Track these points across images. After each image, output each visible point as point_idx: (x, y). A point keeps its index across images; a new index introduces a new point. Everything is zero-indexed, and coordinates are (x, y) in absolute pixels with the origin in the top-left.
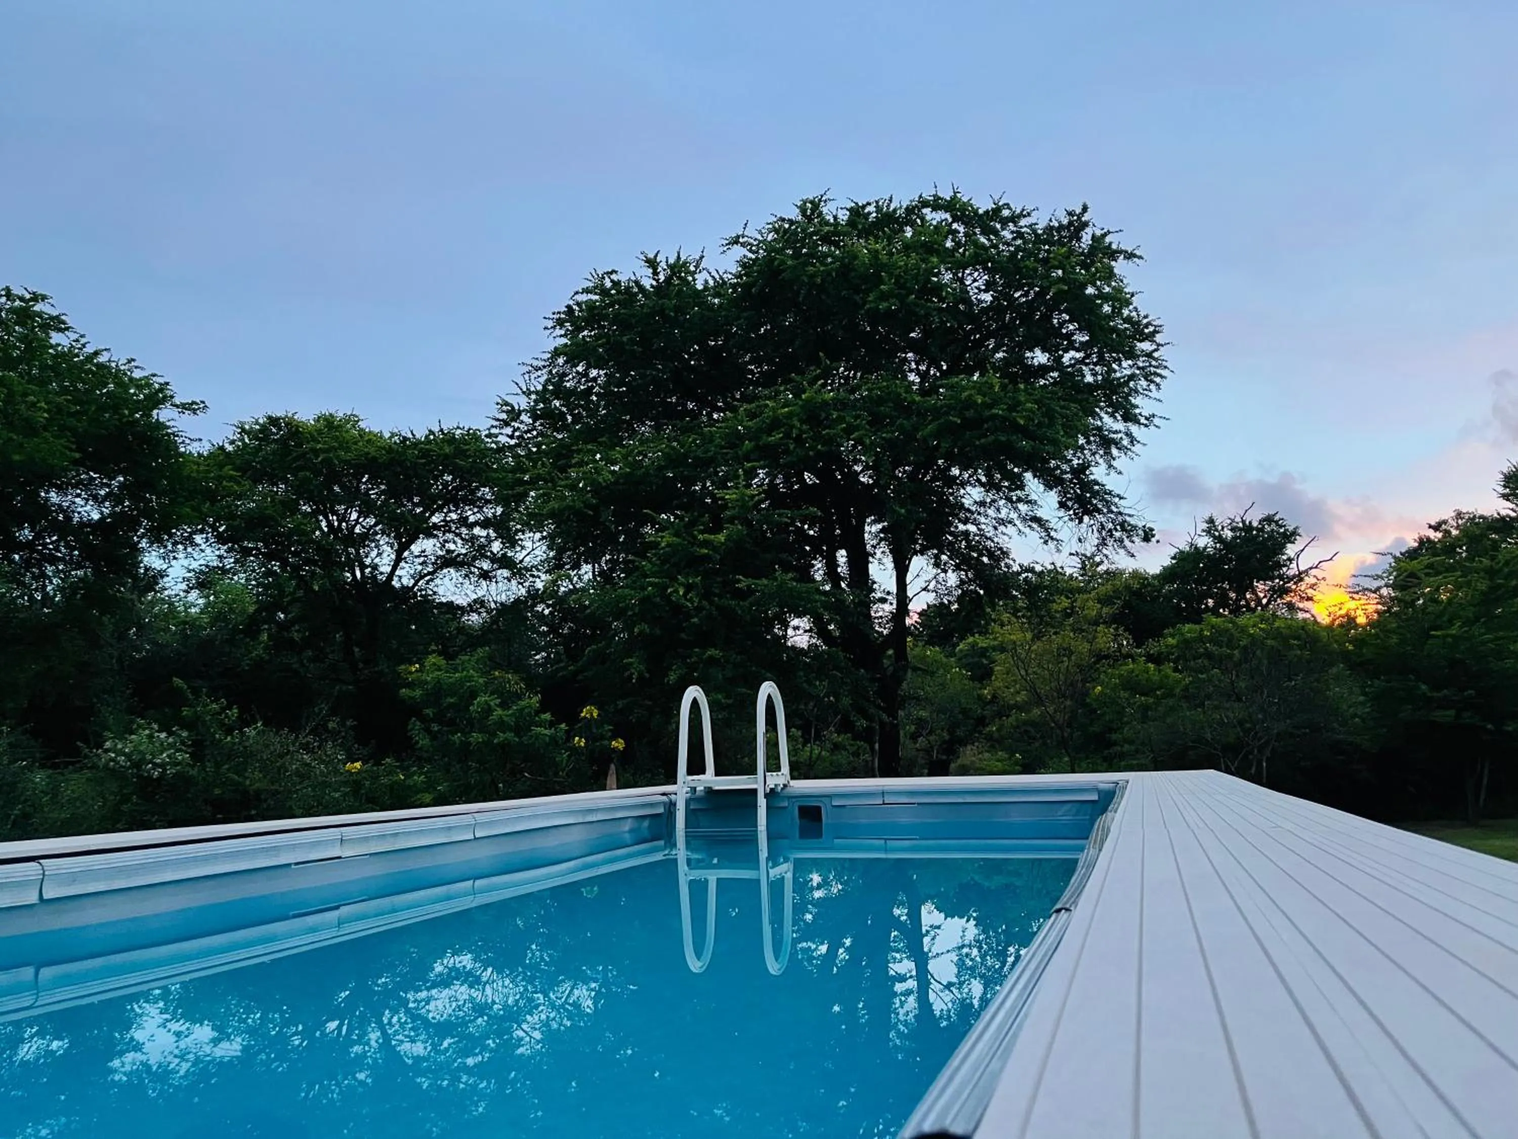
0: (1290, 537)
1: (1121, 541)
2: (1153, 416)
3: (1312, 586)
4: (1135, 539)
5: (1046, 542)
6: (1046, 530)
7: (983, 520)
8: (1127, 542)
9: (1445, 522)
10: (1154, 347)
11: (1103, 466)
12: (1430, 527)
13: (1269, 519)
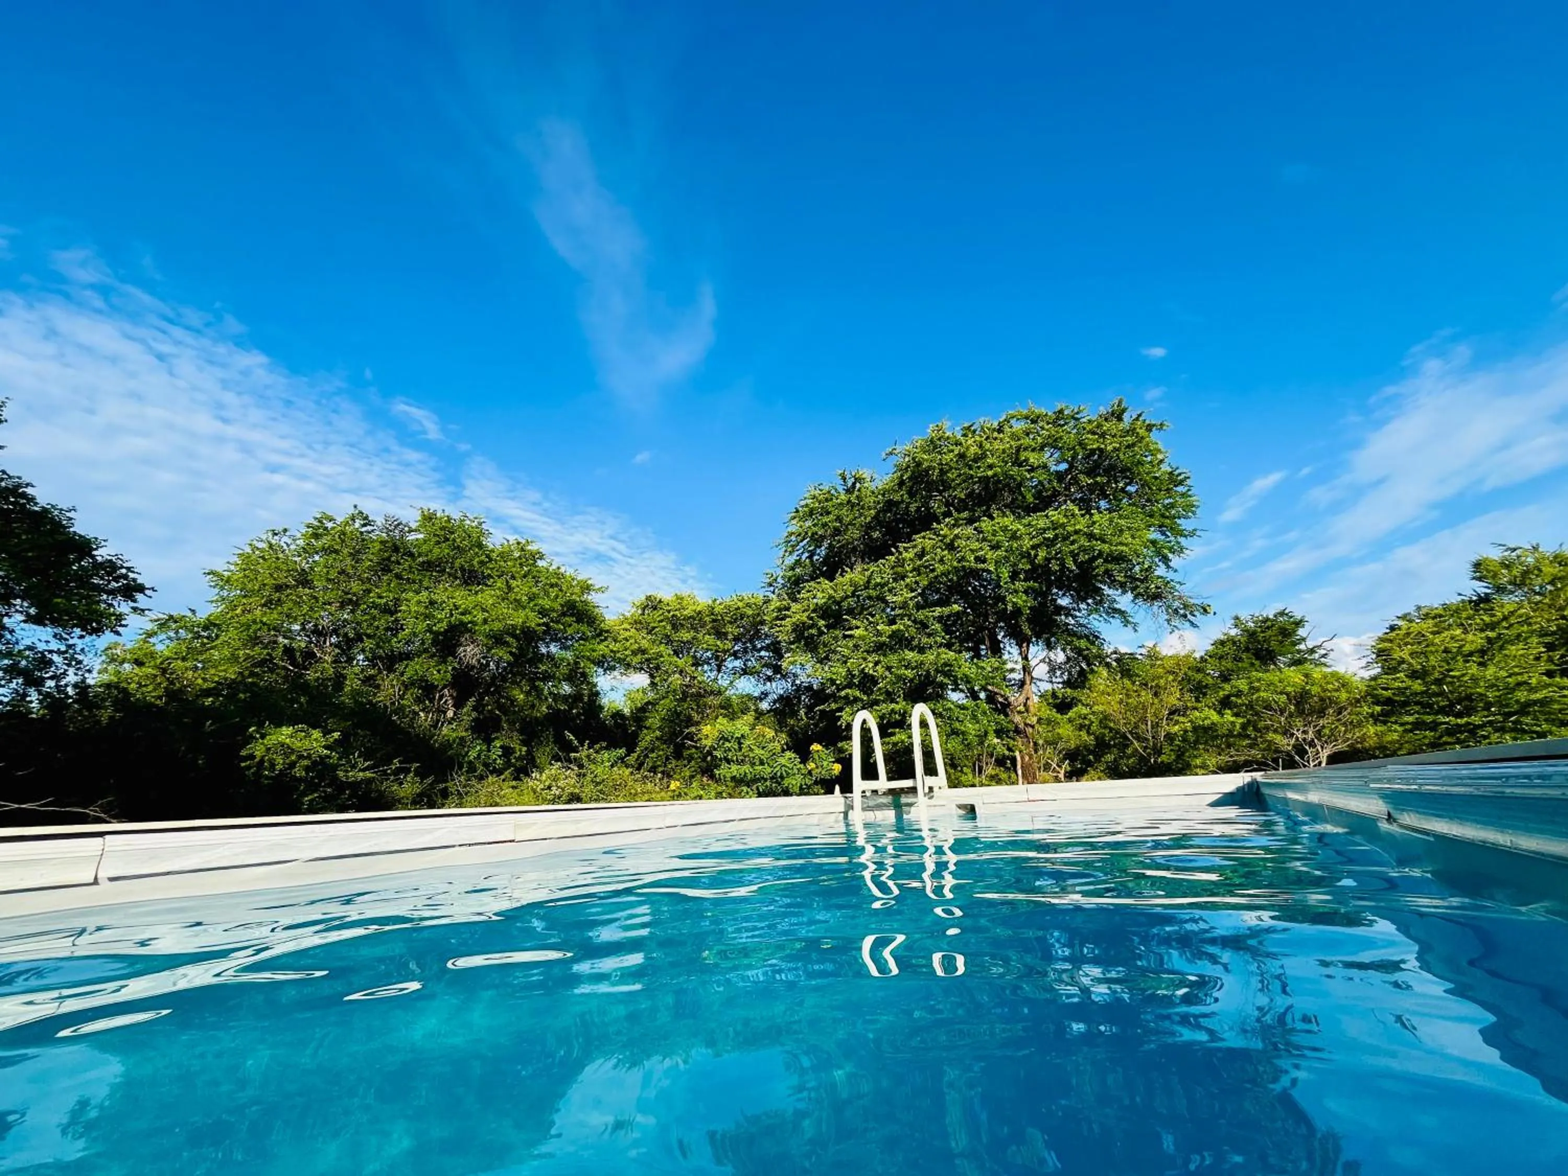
0: (1299, 623)
1: (1185, 616)
2: (1195, 530)
3: (1324, 656)
4: (1196, 613)
5: (1126, 626)
6: (1125, 617)
7: (1078, 614)
8: (1189, 616)
9: (1409, 614)
10: (1186, 488)
11: (1163, 566)
12: (1398, 617)
13: (1282, 614)
